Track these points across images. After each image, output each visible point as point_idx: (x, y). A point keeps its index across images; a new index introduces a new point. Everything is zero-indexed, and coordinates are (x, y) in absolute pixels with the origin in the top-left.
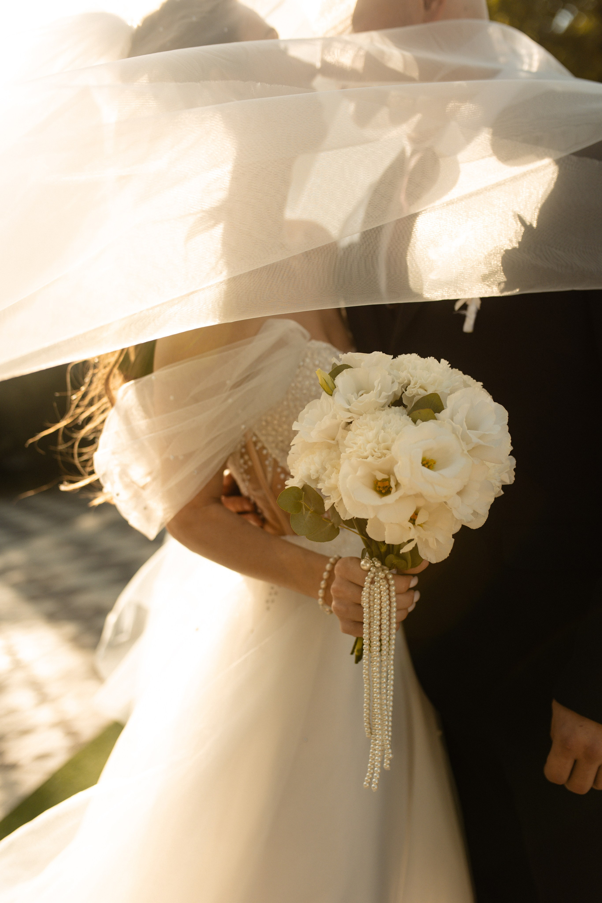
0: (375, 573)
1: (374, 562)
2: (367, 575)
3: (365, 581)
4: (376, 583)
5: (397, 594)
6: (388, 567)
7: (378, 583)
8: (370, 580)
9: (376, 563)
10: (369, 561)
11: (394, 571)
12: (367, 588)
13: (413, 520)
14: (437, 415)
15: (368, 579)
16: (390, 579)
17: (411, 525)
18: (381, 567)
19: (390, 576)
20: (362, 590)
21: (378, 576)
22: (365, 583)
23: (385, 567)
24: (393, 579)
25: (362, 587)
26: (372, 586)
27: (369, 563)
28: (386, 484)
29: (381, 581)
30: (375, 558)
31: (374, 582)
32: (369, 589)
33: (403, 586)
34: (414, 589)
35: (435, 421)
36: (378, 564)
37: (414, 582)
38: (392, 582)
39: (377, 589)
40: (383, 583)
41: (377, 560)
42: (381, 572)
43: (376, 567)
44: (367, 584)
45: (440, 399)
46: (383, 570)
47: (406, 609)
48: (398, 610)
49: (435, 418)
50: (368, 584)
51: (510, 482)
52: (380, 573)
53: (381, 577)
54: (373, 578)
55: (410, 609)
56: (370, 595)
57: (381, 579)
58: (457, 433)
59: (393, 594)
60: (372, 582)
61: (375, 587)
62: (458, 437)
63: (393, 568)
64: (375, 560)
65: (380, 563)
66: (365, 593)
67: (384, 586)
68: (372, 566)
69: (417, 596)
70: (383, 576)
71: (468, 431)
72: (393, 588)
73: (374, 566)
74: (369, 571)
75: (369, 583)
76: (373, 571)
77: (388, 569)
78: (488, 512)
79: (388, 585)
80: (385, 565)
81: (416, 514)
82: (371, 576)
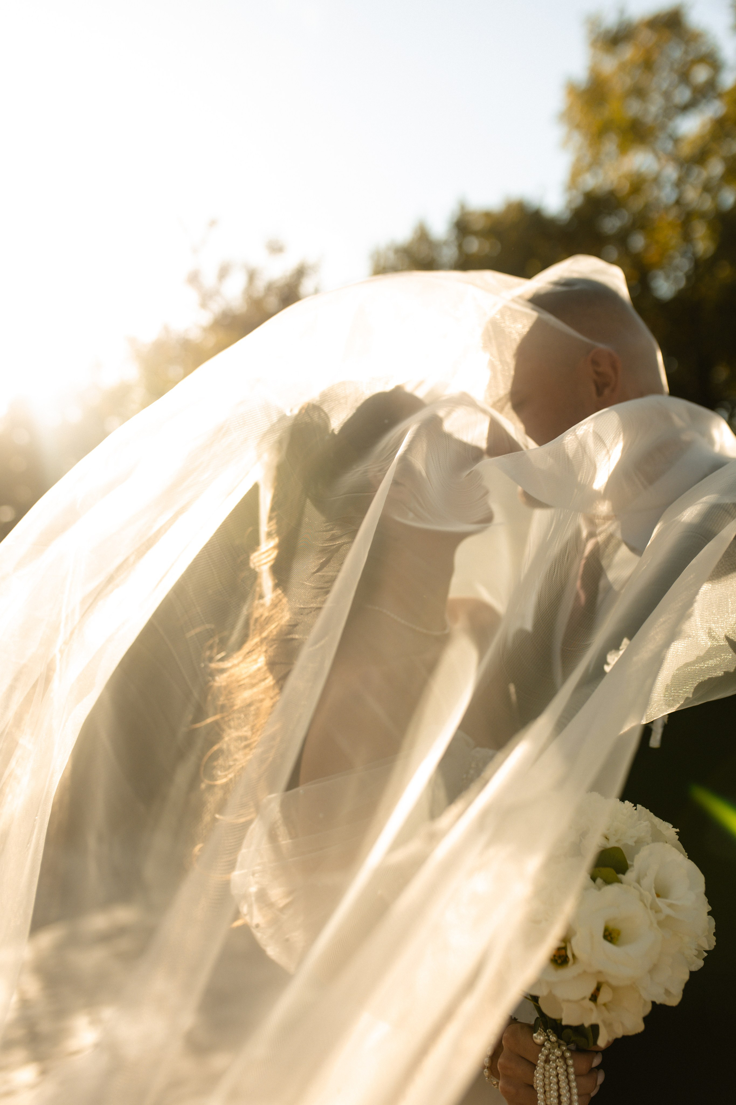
0: (549, 1049)
1: (549, 1034)
2: (540, 1051)
3: (538, 1059)
4: (551, 1062)
5: (577, 1075)
6: (565, 1042)
7: (553, 1062)
8: (543, 1058)
9: (551, 1036)
10: (543, 1032)
11: (572, 1046)
12: (540, 1068)
13: (594, 998)
14: (620, 876)
15: (542, 1057)
16: (568, 1057)
17: (591, 1004)
18: (557, 1042)
19: (568, 1054)
20: (535, 1069)
21: (553, 1054)
22: (539, 1061)
23: (562, 1042)
24: (571, 1057)
25: (534, 1066)
26: (546, 1065)
27: (543, 1036)
28: (563, 952)
29: (557, 1060)
30: (550, 1030)
31: (549, 1061)
32: (543, 1069)
33: (584, 1067)
34: (598, 1068)
35: (620, 885)
36: (553, 1039)
37: (597, 1061)
38: (570, 1062)
39: (553, 1070)
40: (560, 1063)
41: (552, 1032)
42: (557, 1048)
43: (551, 1041)
44: (540, 1063)
45: (623, 854)
46: (559, 1046)
47: (589, 1094)
48: (579, 1095)
49: (620, 881)
50: (542, 1064)
51: (710, 947)
52: (556, 1050)
53: (558, 1056)
54: (547, 1056)
55: (593, 1094)
56: (545, 1077)
57: (558, 1058)
58: (645, 901)
59: (572, 1077)
60: (547, 1061)
61: (550, 1068)
62: (645, 905)
63: (572, 1043)
64: (550, 1032)
65: (555, 1037)
66: (538, 1074)
67: (561, 1067)
68: (546, 1040)
69: (601, 1078)
70: (559, 1054)
71: (657, 900)
72: (571, 1070)
73: (549, 1040)
74: (543, 1045)
75: (542, 1062)
76: (547, 1047)
77: (565, 1044)
78: (682, 992)
79: (566, 1065)
80: (562, 1039)
81: (598, 989)
82: (545, 1053)
